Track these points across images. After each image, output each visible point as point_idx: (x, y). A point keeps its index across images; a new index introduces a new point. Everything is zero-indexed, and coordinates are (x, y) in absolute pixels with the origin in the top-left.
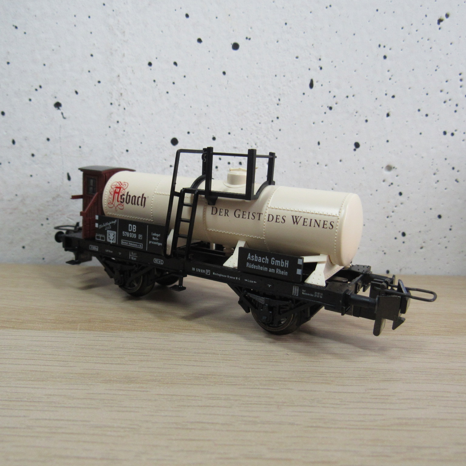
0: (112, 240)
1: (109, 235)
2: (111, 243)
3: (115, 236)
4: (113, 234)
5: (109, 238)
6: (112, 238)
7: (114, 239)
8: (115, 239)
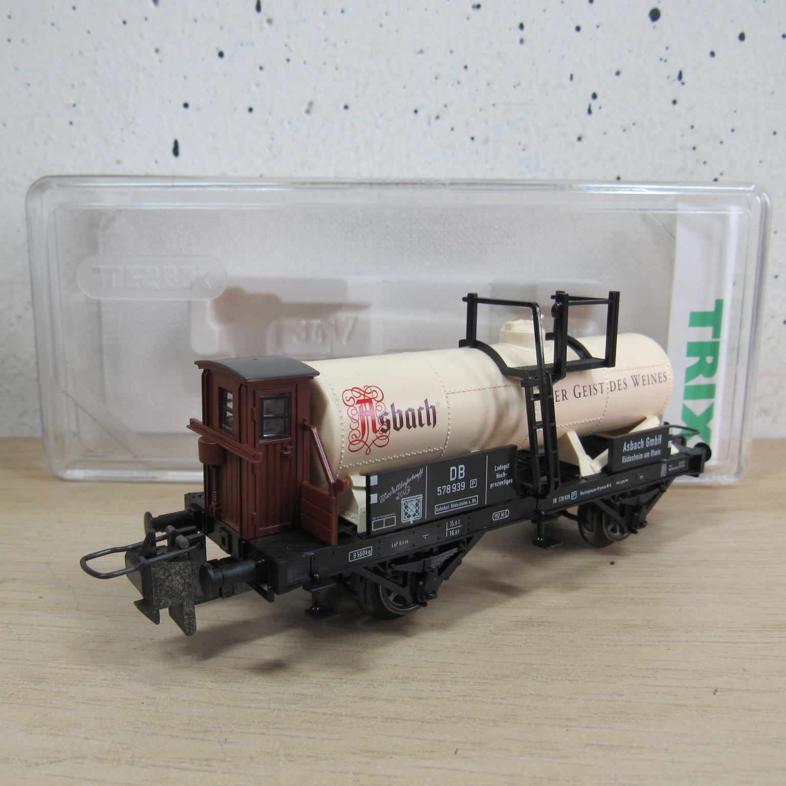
0: (414, 515)
1: (406, 507)
2: (412, 523)
3: (420, 505)
4: (414, 503)
5: (406, 514)
6: (412, 509)
7: (417, 511)
8: (420, 511)
